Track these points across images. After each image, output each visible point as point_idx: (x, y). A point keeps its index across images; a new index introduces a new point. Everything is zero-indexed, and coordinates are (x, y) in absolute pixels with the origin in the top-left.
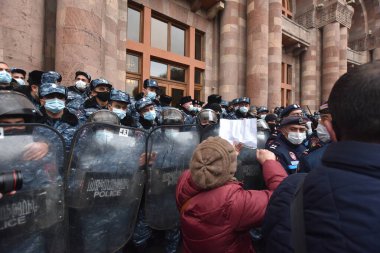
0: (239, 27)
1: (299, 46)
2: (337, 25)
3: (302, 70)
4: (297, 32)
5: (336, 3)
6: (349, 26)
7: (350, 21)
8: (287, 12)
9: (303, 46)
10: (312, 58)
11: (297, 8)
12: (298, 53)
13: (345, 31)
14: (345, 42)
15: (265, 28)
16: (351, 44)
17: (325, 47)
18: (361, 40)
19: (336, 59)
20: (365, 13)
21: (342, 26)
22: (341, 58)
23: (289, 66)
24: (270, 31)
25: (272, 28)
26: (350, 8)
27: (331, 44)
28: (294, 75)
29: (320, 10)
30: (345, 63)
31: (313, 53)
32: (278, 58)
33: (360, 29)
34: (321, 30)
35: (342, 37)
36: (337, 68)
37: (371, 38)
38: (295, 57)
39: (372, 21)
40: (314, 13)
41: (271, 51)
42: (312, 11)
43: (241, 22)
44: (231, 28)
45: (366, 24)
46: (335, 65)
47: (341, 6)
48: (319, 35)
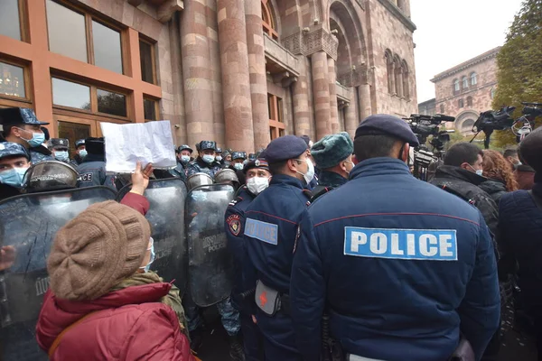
0: (208, 40)
1: (288, 75)
2: (324, 54)
3: (293, 105)
4: (284, 58)
5: (321, 30)
6: (335, 57)
7: (335, 52)
8: (272, 31)
9: (292, 76)
10: (302, 91)
11: (283, 28)
12: (288, 84)
13: (332, 63)
14: (334, 76)
15: (242, 47)
16: (340, 78)
17: (315, 79)
18: (348, 75)
19: (326, 94)
20: (348, 46)
21: (329, 57)
22: (331, 93)
23: (279, 99)
24: (250, 52)
25: (252, 49)
26: (334, 37)
27: (320, 76)
28: (285, 111)
29: (306, 34)
30: (335, 99)
31: (304, 85)
32: (262, 88)
33: (345, 63)
34: (310, 58)
35: (330, 68)
36: (328, 104)
37: (356, 73)
38: (285, 88)
39: (355, 56)
40: (301, 37)
41: (253, 78)
42: (298, 34)
43: (211, 33)
44: (197, 40)
45: (350, 58)
46: (325, 100)
47: (326, 34)
48: (307, 64)
